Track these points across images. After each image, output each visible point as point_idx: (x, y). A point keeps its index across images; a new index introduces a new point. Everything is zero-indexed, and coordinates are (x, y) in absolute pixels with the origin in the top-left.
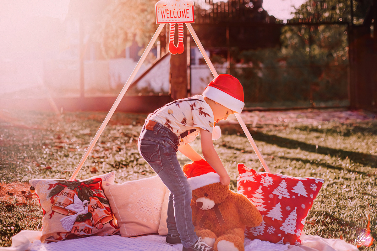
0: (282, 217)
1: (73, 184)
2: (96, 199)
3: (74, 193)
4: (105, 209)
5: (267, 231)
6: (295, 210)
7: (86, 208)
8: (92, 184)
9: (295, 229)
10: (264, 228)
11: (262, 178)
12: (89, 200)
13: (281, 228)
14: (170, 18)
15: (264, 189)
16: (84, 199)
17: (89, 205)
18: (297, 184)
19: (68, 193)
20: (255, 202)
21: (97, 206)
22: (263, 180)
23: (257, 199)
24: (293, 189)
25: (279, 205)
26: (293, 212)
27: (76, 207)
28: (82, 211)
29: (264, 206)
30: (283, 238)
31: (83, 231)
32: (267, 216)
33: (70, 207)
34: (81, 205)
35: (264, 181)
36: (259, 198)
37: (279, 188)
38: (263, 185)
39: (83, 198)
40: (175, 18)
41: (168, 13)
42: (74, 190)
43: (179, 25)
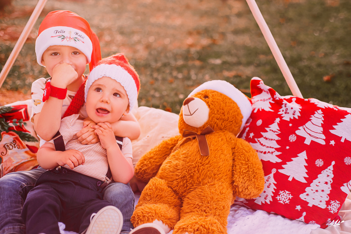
0: (307, 176)
2: (13, 135)
4: (27, 149)
5: (278, 198)
6: (331, 167)
8: (9, 112)
9: (327, 199)
10: (273, 192)
11: (283, 106)
12: (1, 137)
13: (302, 196)
15: (283, 124)
18: (342, 120)
20: (264, 146)
21: (14, 145)
22: (284, 108)
23: (267, 141)
24: (334, 129)
25: (303, 156)
26: (326, 170)
29: (279, 153)
30: (304, 214)
32: (281, 171)
35: (285, 111)
36: (272, 140)
37: (308, 124)
38: (283, 117)
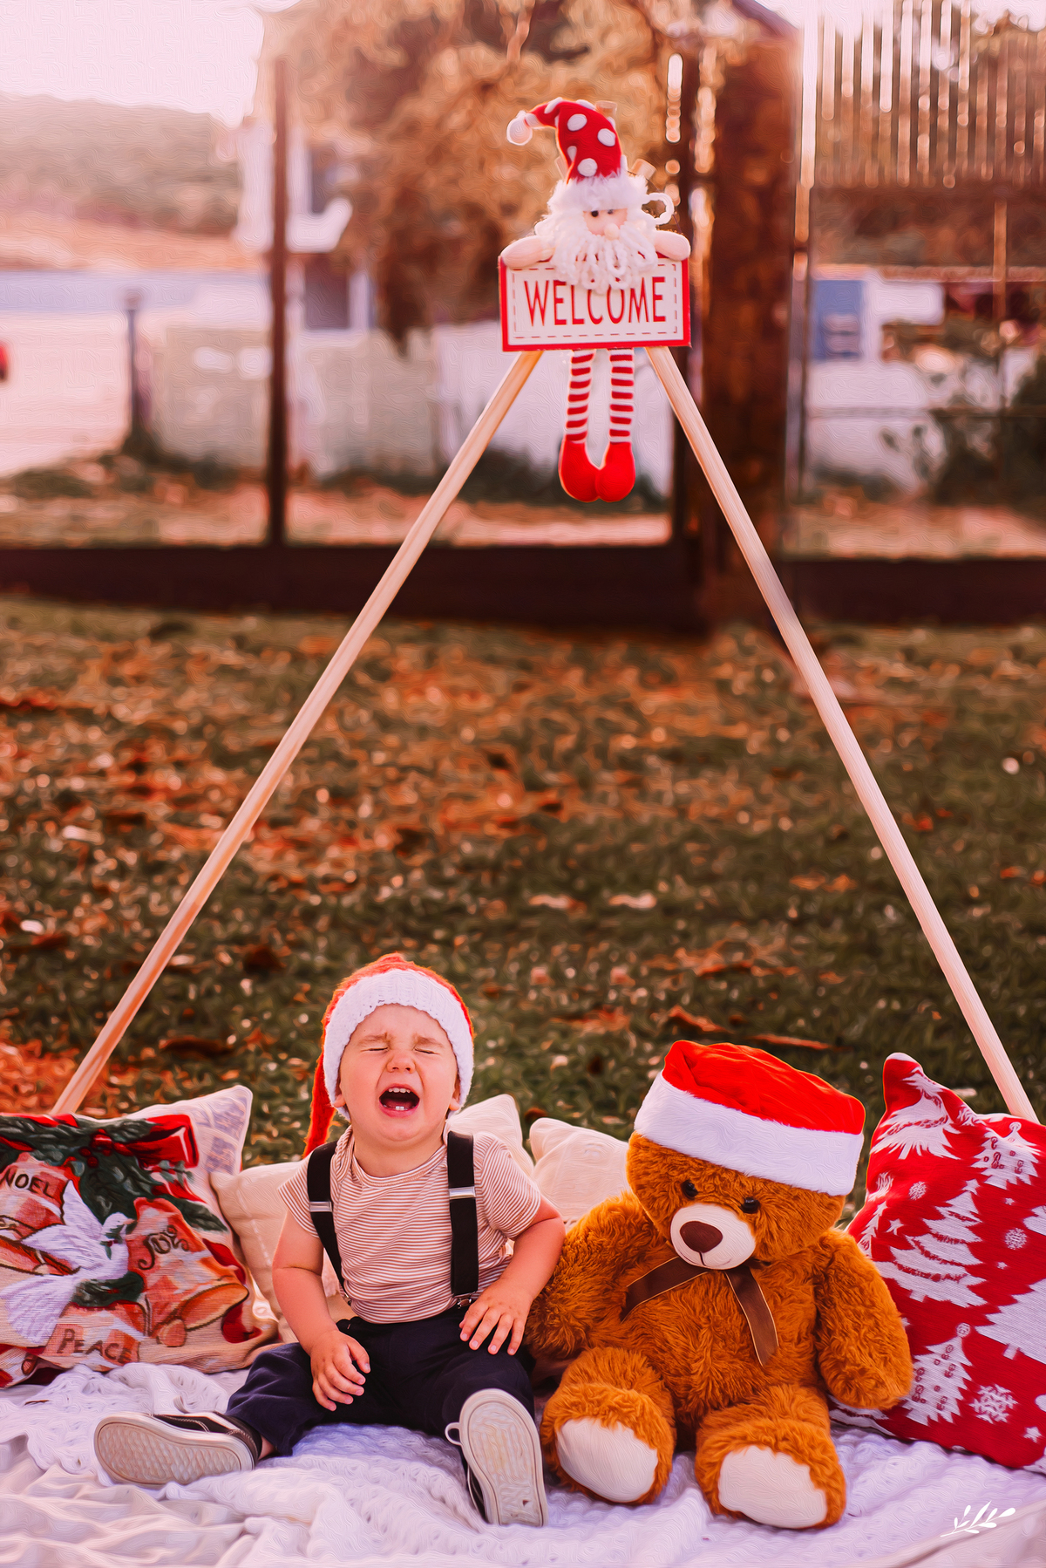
1: (60, 1139)
2: (167, 1209)
3: (65, 1179)
4: (207, 1253)
5: (976, 1406)
7: (120, 1251)
8: (145, 1139)
10: (961, 1390)
11: (987, 1144)
12: (133, 1213)
13: (1043, 1402)
14: (570, 321)
15: (987, 1198)
16: (107, 1209)
17: (130, 1237)
19: (35, 1179)
20: (933, 1257)
21: (173, 1238)
22: (989, 1152)
23: (943, 1244)
27: (72, 1243)
28: (99, 1265)
29: (976, 1280)
31: (100, 1350)
32: (983, 1331)
33: (44, 1240)
34: (95, 1238)
35: (991, 1159)
36: (958, 1241)
38: (987, 1177)
39: (103, 1204)
40: (597, 321)
41: (558, 301)
42: (65, 1165)
43: (613, 358)
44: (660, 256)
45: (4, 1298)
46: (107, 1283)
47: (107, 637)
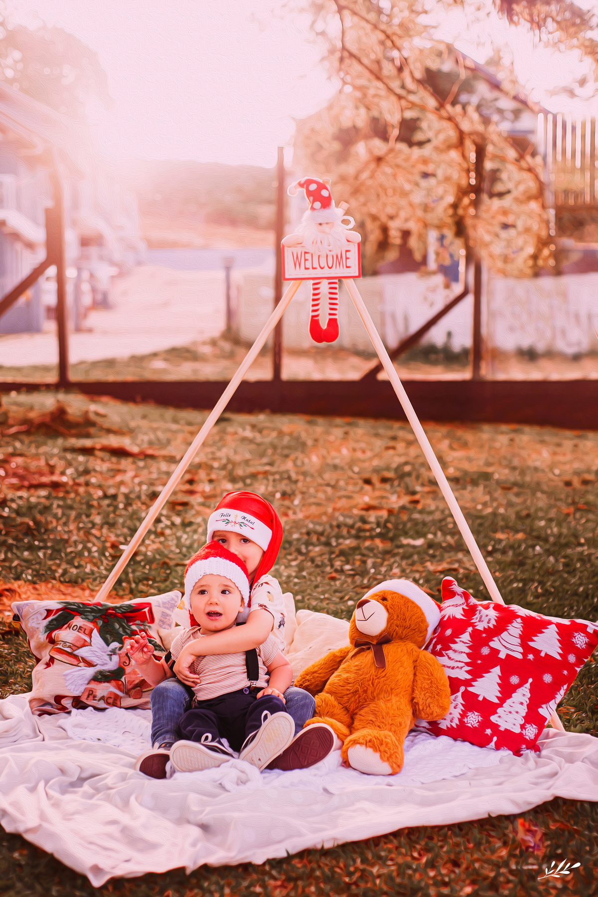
0: (499, 695)
1: (93, 611)
3: (93, 627)
5: (465, 720)
6: (528, 685)
7: (115, 658)
8: (129, 612)
9: (522, 722)
10: (460, 714)
11: (477, 612)
12: (122, 642)
13: (493, 718)
14: (311, 268)
15: (475, 634)
16: (110, 641)
17: (120, 652)
19: (80, 627)
20: (452, 659)
22: (477, 615)
23: (456, 654)
24: (533, 641)
25: (497, 671)
26: (522, 688)
27: (94, 654)
28: (106, 664)
29: (469, 668)
30: (495, 739)
31: (104, 700)
32: (470, 689)
33: (82, 652)
34: (105, 652)
35: (478, 618)
36: (462, 652)
37: (504, 635)
38: (476, 626)
39: (109, 638)
40: (322, 268)
41: (306, 260)
42: (93, 621)
43: (330, 283)
44: (348, 241)
45: (64, 675)
46: (109, 672)
47: (189, 424)
